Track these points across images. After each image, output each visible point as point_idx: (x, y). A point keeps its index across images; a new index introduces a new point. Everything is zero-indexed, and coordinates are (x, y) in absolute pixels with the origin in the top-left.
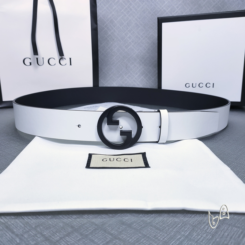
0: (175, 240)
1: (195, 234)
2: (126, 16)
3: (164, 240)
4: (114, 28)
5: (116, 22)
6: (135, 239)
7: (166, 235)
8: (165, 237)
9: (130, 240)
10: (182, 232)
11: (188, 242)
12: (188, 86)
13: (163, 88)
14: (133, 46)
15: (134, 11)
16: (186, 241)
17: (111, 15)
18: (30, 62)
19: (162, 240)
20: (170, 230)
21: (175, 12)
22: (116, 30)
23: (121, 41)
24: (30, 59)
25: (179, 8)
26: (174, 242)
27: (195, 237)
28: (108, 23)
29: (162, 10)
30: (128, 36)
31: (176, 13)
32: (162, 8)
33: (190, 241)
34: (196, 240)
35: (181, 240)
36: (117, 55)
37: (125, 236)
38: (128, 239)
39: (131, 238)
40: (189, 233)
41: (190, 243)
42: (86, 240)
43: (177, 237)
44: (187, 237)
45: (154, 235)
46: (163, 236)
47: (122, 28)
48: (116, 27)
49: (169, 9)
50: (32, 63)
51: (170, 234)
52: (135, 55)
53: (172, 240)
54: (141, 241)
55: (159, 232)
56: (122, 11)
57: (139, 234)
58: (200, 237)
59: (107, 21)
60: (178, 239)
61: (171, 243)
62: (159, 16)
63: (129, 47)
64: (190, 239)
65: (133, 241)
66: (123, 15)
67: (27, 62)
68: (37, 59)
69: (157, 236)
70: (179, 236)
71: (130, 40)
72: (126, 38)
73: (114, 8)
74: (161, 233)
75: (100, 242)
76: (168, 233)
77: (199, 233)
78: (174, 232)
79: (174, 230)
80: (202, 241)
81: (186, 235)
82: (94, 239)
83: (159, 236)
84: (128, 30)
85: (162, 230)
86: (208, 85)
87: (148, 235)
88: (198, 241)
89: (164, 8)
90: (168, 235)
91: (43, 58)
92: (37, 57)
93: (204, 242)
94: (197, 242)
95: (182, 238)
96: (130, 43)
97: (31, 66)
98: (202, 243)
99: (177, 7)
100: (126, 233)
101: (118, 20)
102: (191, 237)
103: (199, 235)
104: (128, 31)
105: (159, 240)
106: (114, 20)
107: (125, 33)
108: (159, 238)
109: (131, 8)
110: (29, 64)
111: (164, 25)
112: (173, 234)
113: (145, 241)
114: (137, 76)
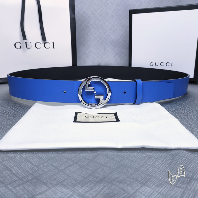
0: (144, 168)
1: (157, 164)
2: (104, 8)
3: (136, 168)
4: (95, 19)
5: (96, 14)
6: (117, 167)
7: (138, 165)
8: (137, 166)
9: (113, 167)
10: (149, 162)
11: (153, 168)
12: (152, 65)
13: (132, 66)
14: (110, 32)
15: (111, 5)
16: (151, 168)
17: (92, 8)
18: (20, 46)
19: (135, 168)
20: (140, 162)
21: (142, 6)
22: (96, 20)
23: (101, 28)
24: (20, 43)
25: (146, 2)
26: (143, 169)
27: (157, 165)
28: (90, 15)
29: (133, 4)
30: (106, 24)
31: (144, 6)
32: (133, 3)
33: (154, 168)
34: (158, 167)
35: (147, 167)
36: (97, 39)
37: (110, 165)
38: (112, 166)
39: (114, 166)
40: (153, 163)
41: (154, 169)
42: (83, 169)
43: (145, 166)
44: (152, 165)
45: (130, 164)
46: (136, 165)
47: (101, 18)
48: (96, 18)
49: (138, 3)
50: (21, 47)
51: (140, 165)
52: (111, 40)
53: (142, 168)
54: (121, 168)
55: (132, 163)
56: (101, 5)
57: (119, 164)
58: (160, 165)
59: (89, 13)
60: (145, 167)
61: (141, 169)
62: (130, 9)
63: (107, 33)
64: (154, 166)
65: (115, 168)
66: (102, 8)
67: (18, 45)
68: (26, 43)
69: (131, 165)
70: (147, 165)
71: (107, 27)
72: (104, 26)
73: (95, 3)
74: (134, 164)
75: (93, 168)
76: (139, 164)
77: (160, 163)
78: (143, 163)
79: (143, 162)
80: (162, 168)
81: (151, 164)
82: (88, 168)
83: (133, 165)
84: (106, 19)
85: (134, 162)
86: (168, 64)
87: (125, 165)
88: (160, 168)
89: (134, 3)
90: (139, 165)
91: (31, 43)
92: (26, 42)
93: (163, 168)
94: (158, 168)
95: (149, 166)
96: (107, 30)
97: (21, 49)
98: (162, 169)
99: (144, 2)
100: (110, 163)
101: (98, 12)
102: (155, 165)
103: (160, 164)
104: (106, 21)
105: (133, 167)
106: (95, 12)
107: (103, 22)
108: (133, 166)
109: (108, 3)
110: (20, 48)
111: (134, 16)
112: (142, 164)
113: (123, 168)
114: (113, 56)
